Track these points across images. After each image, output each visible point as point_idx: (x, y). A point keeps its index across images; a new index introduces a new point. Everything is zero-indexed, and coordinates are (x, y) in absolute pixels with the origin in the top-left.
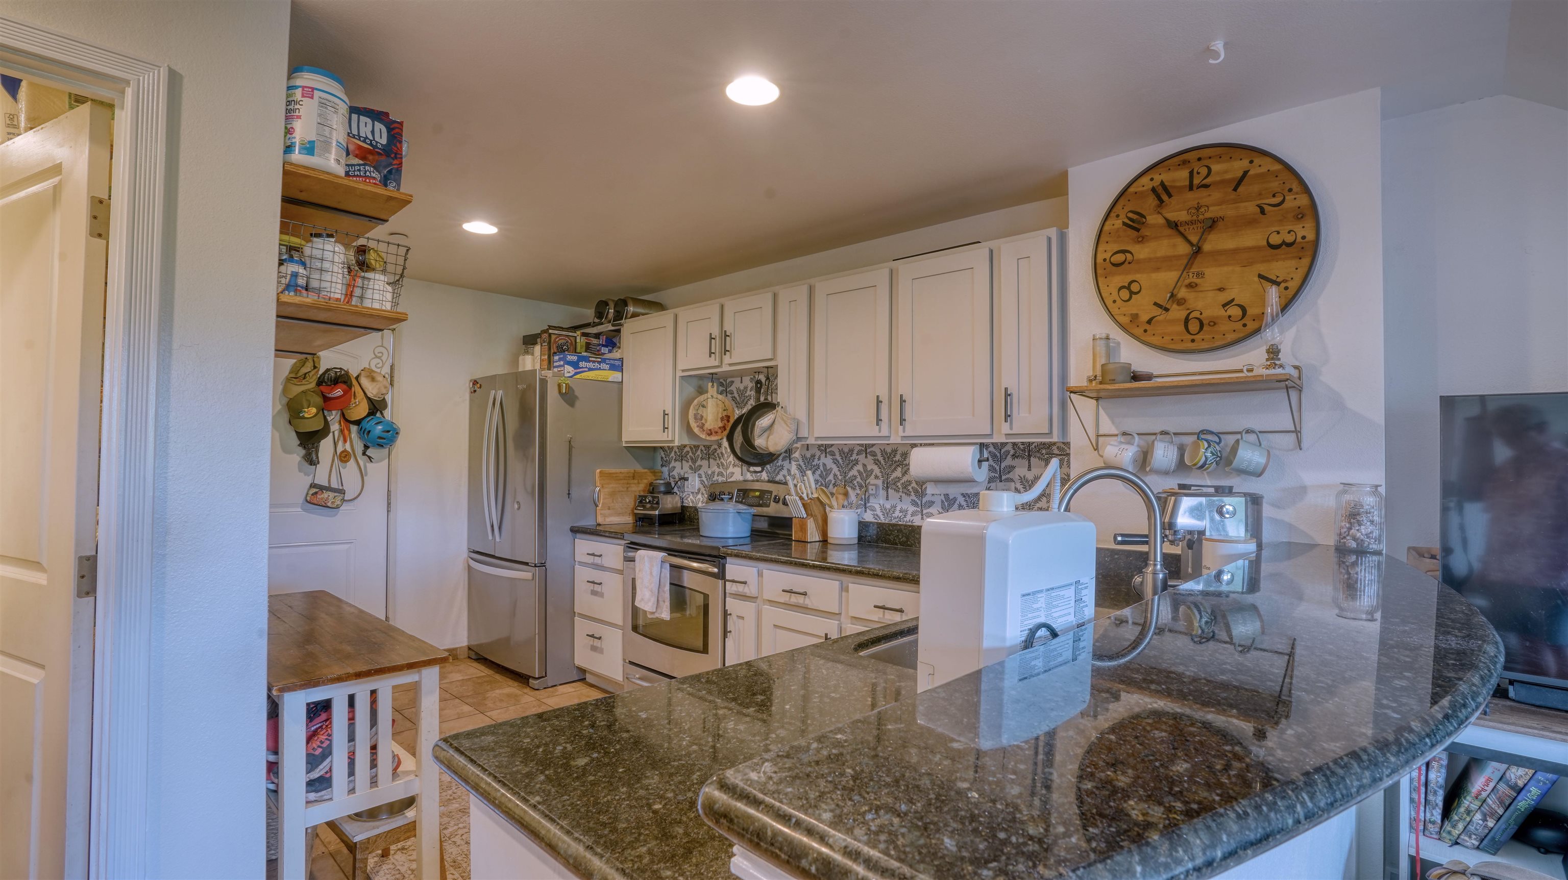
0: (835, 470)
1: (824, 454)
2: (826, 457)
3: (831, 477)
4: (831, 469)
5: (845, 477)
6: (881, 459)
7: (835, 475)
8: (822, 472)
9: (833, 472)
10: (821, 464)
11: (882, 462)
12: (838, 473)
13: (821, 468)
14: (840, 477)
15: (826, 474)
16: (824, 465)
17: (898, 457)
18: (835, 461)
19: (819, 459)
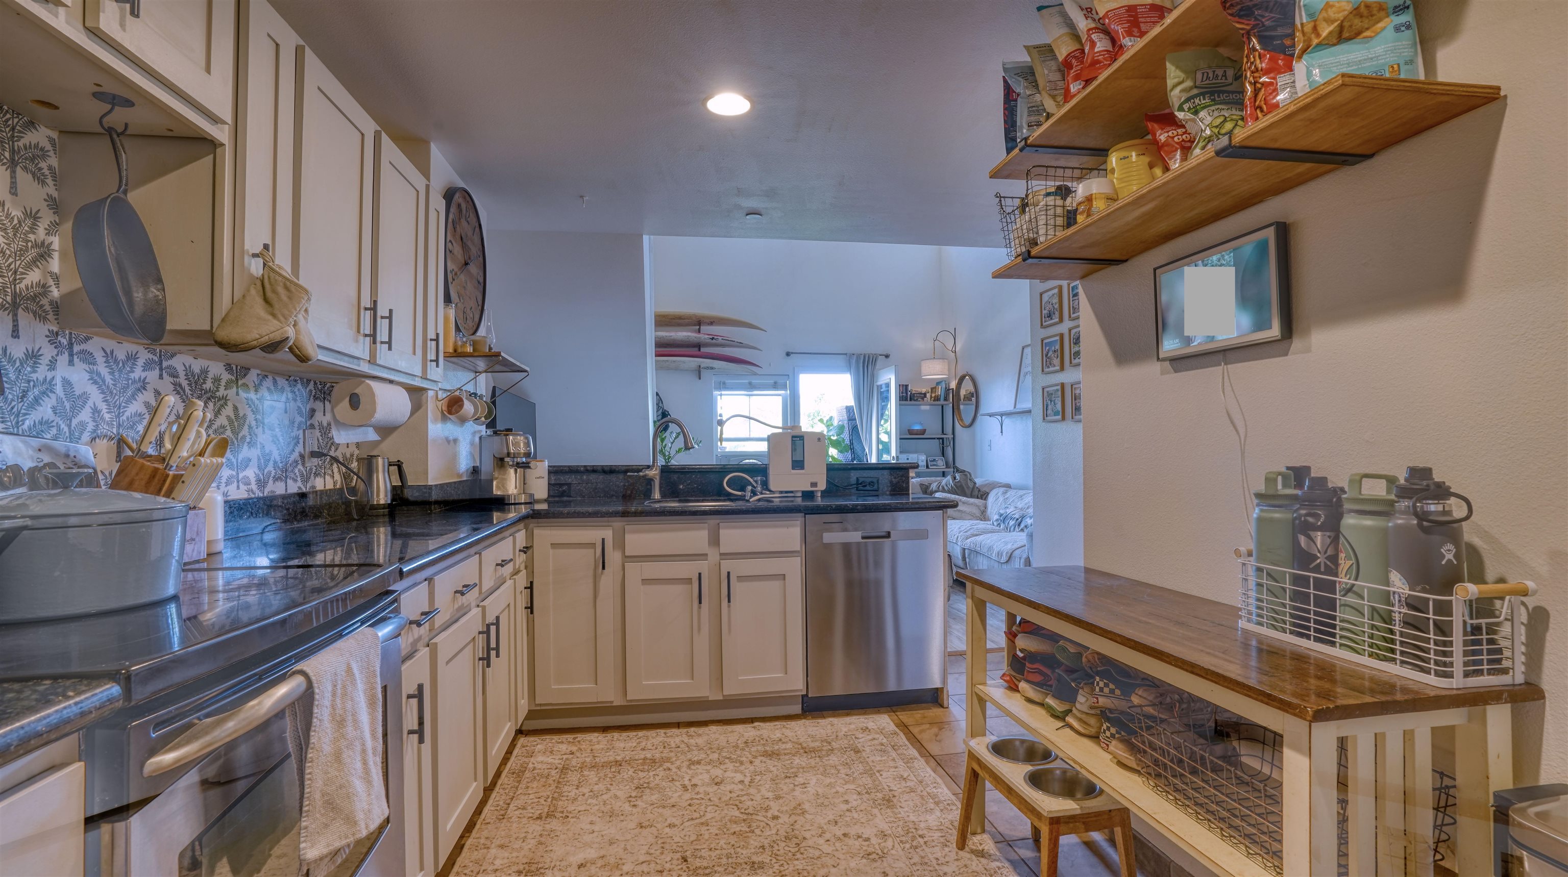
0: (96, 397)
1: (66, 356)
2: (71, 363)
3: (85, 415)
4: (85, 397)
5: (118, 416)
6: (185, 383)
7: (96, 411)
8: (59, 399)
9: (90, 403)
10: (58, 381)
11: (187, 389)
12: (103, 407)
13: (59, 389)
14: (107, 417)
15: (73, 408)
16: (67, 383)
17: (209, 385)
18: (96, 379)
19: (52, 365)
